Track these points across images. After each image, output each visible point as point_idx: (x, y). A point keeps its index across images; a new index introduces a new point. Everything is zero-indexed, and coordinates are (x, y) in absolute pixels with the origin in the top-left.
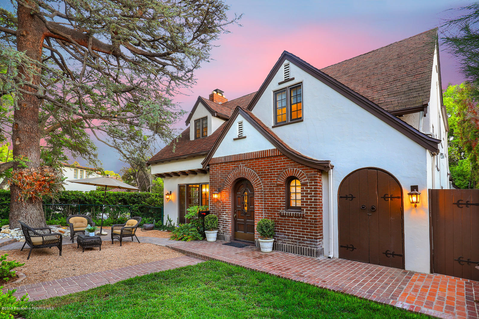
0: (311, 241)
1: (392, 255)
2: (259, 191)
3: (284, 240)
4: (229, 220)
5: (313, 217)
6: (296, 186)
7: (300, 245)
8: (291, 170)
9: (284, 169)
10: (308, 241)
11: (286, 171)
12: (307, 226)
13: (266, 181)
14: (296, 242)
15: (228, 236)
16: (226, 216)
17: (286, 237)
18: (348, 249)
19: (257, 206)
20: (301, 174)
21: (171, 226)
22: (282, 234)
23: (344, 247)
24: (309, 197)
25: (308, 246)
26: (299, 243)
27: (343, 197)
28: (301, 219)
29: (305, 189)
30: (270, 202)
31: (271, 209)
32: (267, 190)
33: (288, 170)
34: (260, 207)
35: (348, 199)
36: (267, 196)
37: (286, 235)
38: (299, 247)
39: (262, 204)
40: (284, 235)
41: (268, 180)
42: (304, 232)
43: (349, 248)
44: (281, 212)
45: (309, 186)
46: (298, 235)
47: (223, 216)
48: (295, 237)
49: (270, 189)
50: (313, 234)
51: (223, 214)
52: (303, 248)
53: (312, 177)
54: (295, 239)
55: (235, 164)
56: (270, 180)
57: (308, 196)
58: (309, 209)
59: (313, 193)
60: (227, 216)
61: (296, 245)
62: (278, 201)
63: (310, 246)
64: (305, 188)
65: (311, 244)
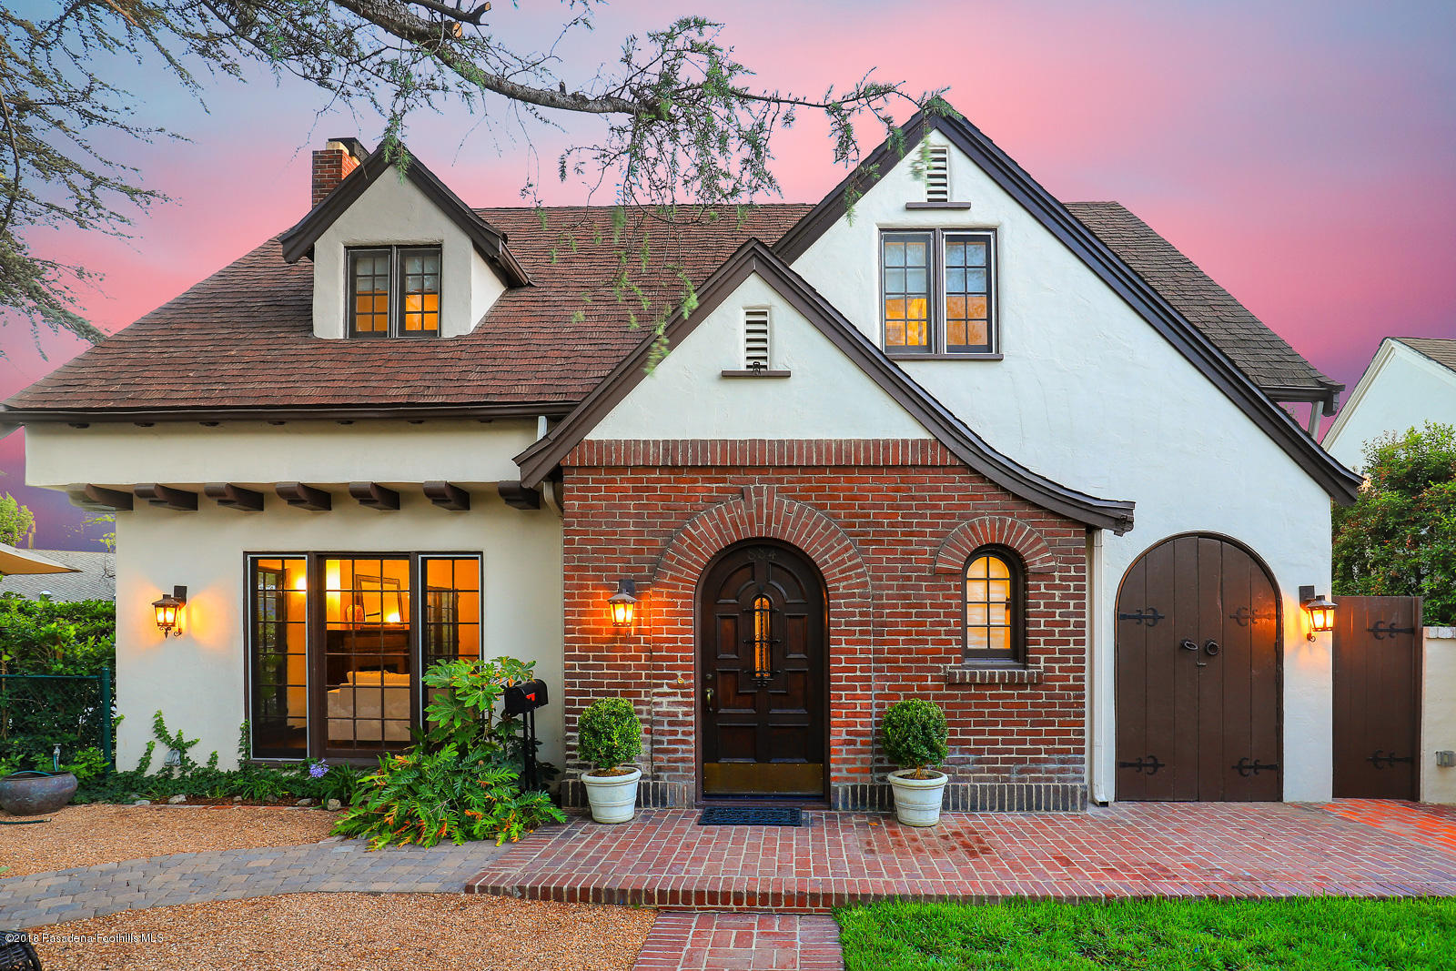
0: (1063, 762)
1: (1252, 770)
2: (853, 595)
3: (962, 771)
4: (689, 719)
5: (1071, 682)
6: (988, 579)
7: (1024, 780)
8: (992, 523)
9: (963, 517)
10: (1053, 761)
11: (972, 527)
12: (1048, 714)
13: (884, 557)
14: (1008, 770)
15: (681, 784)
16: (672, 699)
17: (968, 759)
18: (1141, 769)
19: (842, 651)
20: (1031, 540)
21: (185, 769)
22: (955, 749)
23: (1131, 765)
24: (1058, 618)
25: (1050, 780)
26: (1021, 771)
27: (1129, 617)
28: (1028, 691)
29: (1043, 590)
30: (903, 638)
31: (904, 660)
32: (890, 592)
33: (982, 523)
34: (858, 656)
35: (1144, 620)
36: (889, 615)
37: (971, 751)
38: (1020, 788)
39: (867, 642)
40: (962, 751)
41: (893, 552)
42: (1039, 733)
43: (1143, 768)
44: (948, 670)
45: (1057, 582)
46: (1015, 747)
47: (656, 699)
48: (1007, 756)
49: (901, 587)
50: (1072, 737)
51: (656, 690)
52: (1038, 788)
53: (1069, 551)
54: (1004, 761)
55: (724, 480)
56: (904, 552)
57: (1053, 615)
58: (1057, 655)
59: (1072, 603)
60: (679, 698)
61: (1008, 780)
62: (939, 633)
63: (1059, 779)
64: (1042, 587)
65: (1062, 771)
